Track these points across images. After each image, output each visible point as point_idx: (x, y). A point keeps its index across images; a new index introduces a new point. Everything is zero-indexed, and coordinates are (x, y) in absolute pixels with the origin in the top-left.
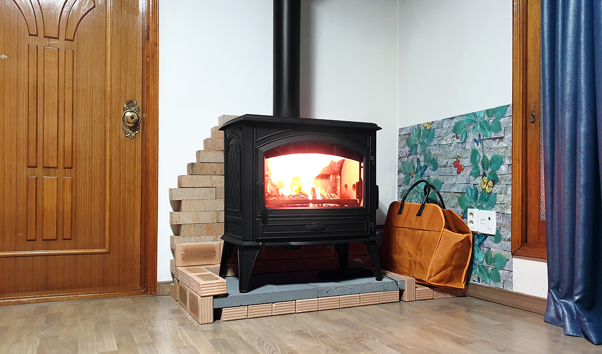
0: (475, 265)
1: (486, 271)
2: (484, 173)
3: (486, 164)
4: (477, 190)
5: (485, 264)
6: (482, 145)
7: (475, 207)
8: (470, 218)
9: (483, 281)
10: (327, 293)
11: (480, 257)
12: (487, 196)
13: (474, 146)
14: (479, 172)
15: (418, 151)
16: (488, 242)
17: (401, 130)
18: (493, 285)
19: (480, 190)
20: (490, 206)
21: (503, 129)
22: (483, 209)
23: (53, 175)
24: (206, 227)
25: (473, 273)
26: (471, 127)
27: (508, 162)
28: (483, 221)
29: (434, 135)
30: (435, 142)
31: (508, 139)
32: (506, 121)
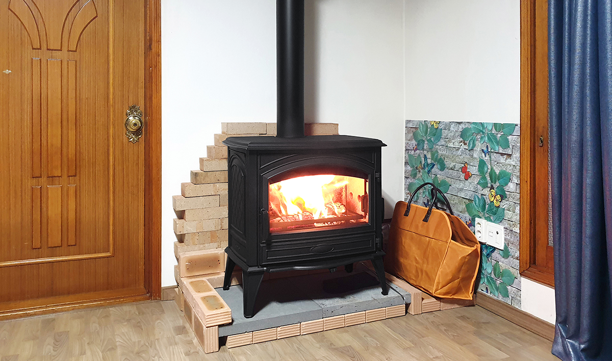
0: (483, 274)
1: (495, 283)
2: (492, 186)
3: (494, 177)
4: (485, 201)
5: (493, 276)
6: (490, 157)
7: (483, 217)
8: (477, 228)
9: (491, 292)
10: (332, 313)
11: (488, 268)
12: (495, 209)
13: (482, 157)
14: (487, 183)
15: (425, 147)
16: (495, 254)
17: (408, 122)
18: (500, 298)
19: (488, 201)
20: (498, 220)
21: (511, 147)
22: (491, 221)
23: (58, 183)
24: (210, 234)
25: (481, 282)
26: (478, 137)
27: (516, 181)
28: (491, 234)
29: (441, 135)
30: (442, 142)
31: (516, 158)
32: (514, 139)
